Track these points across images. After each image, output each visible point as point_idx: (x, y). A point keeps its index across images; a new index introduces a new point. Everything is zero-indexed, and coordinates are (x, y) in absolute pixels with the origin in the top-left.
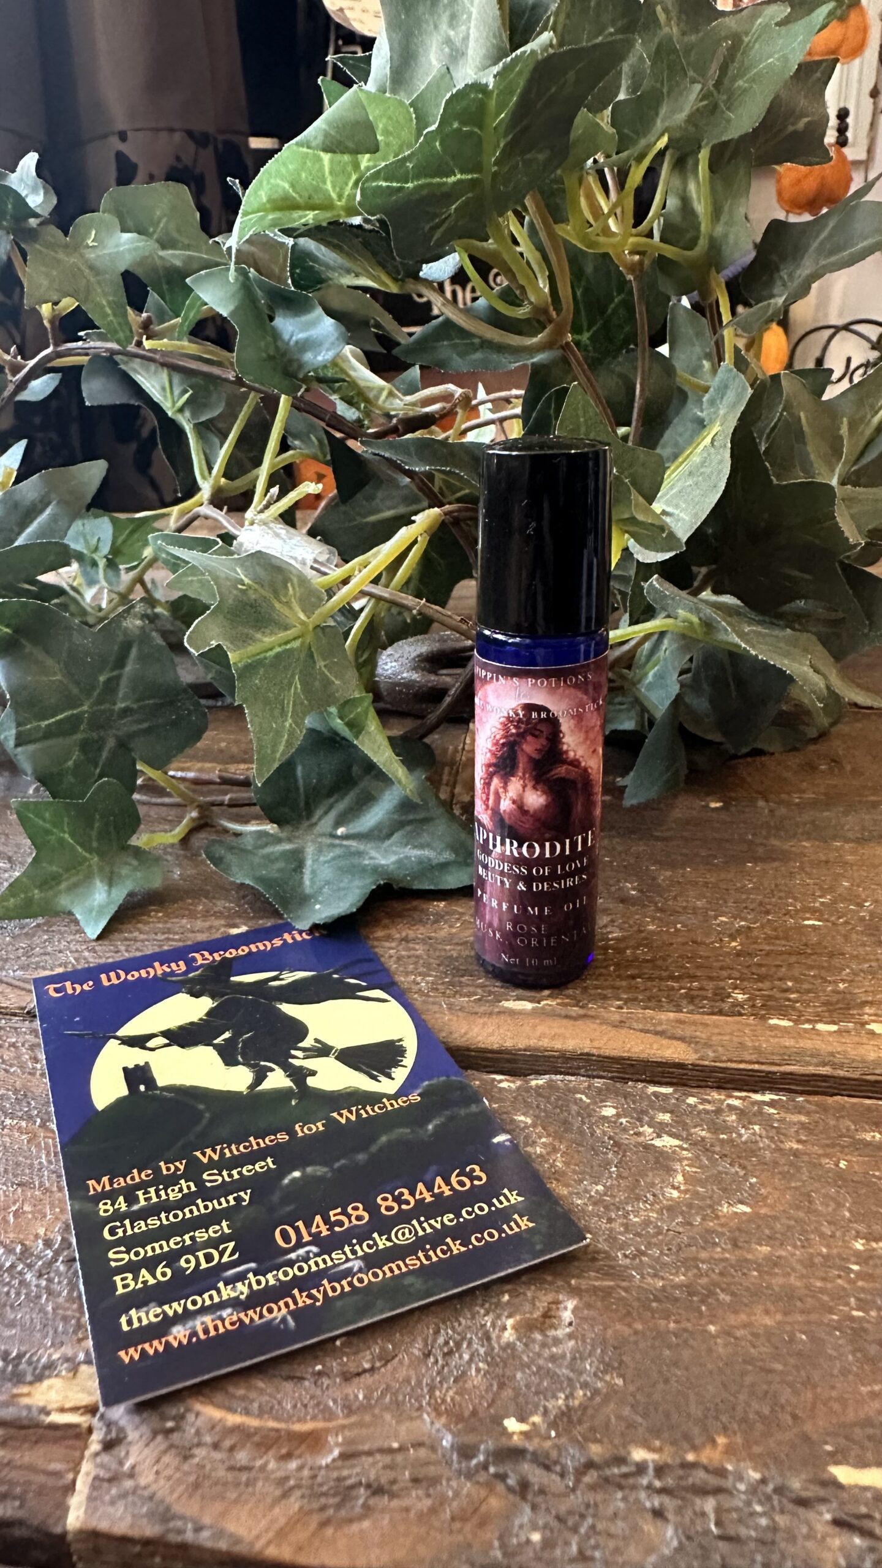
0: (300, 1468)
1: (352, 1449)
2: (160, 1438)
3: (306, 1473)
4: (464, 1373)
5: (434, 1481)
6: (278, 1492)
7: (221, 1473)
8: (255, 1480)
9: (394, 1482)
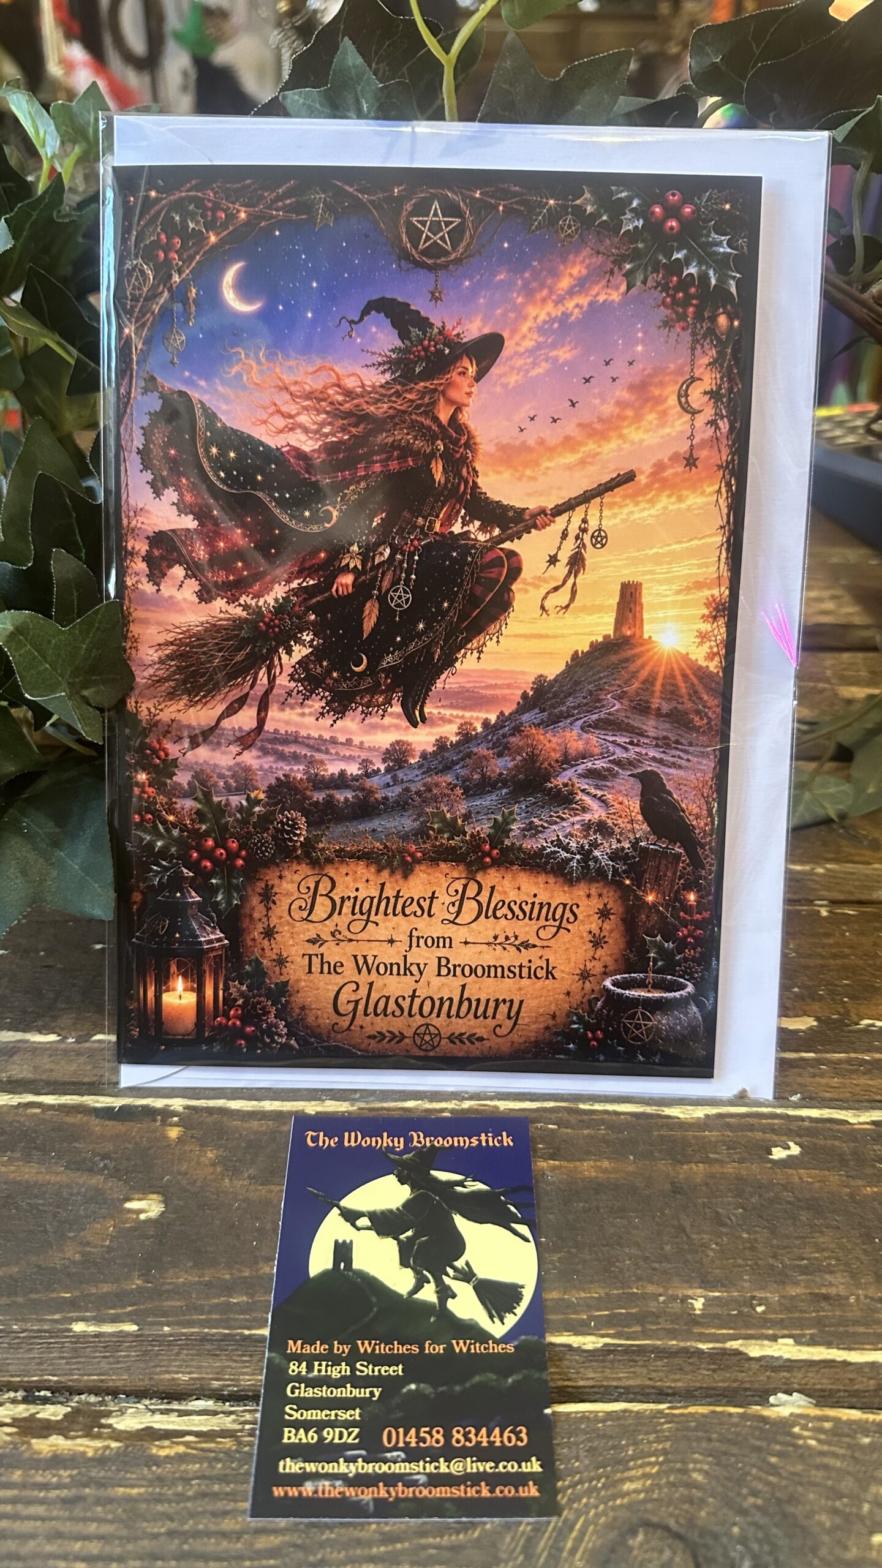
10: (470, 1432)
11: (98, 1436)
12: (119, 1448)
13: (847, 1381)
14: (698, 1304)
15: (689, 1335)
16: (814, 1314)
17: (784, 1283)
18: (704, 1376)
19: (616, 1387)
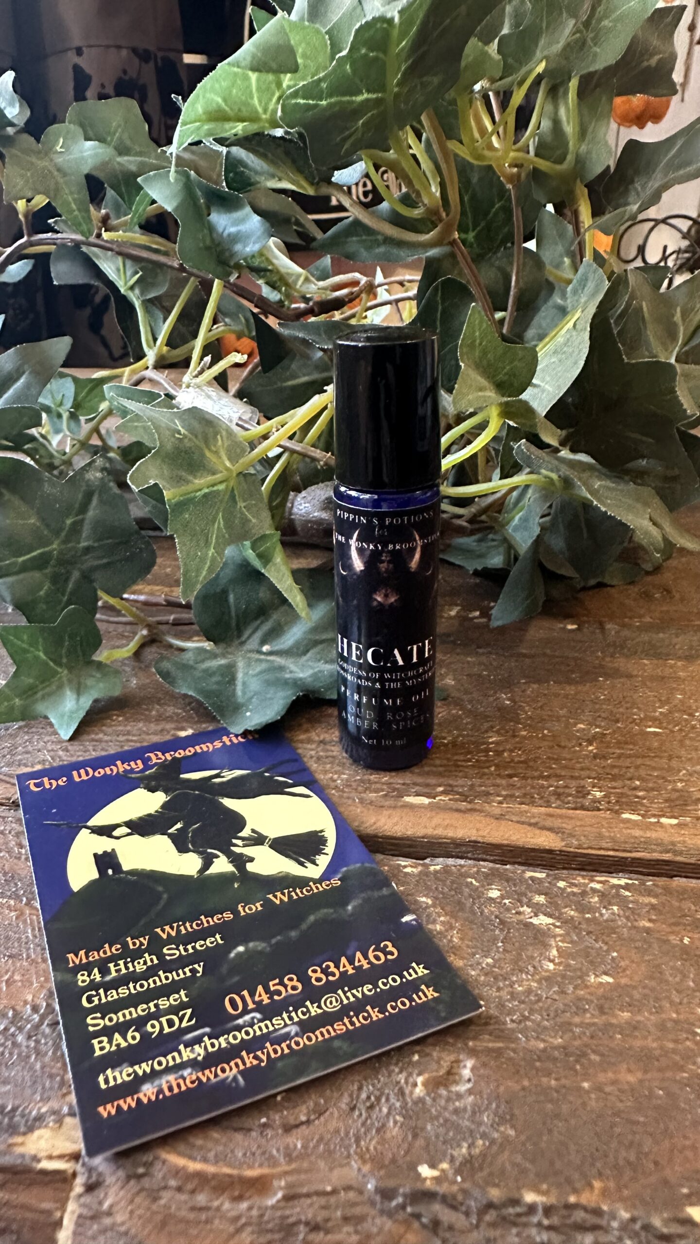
0: (250, 1208)
1: (292, 1192)
2: (132, 1182)
3: (255, 1213)
4: (384, 1125)
5: (360, 1219)
6: (232, 1229)
7: (183, 1213)
8: (214, 1217)
9: (327, 1220)
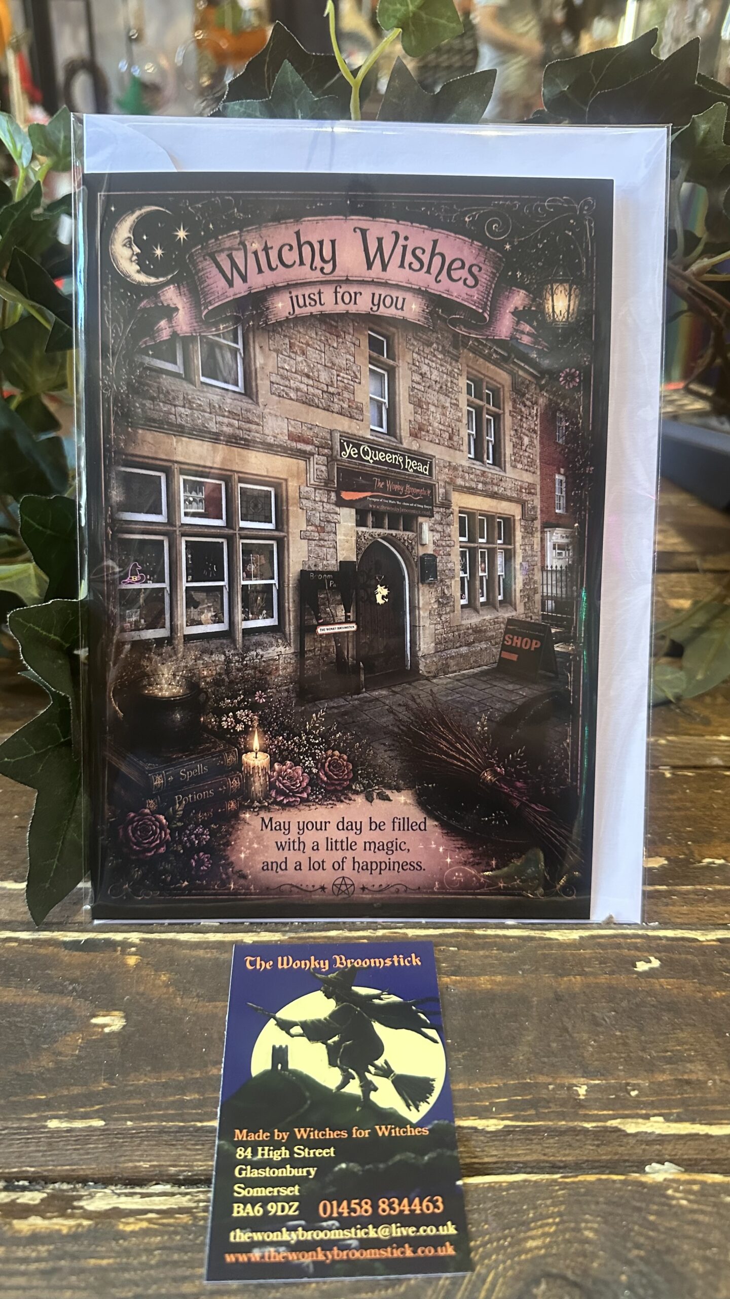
10: (393, 1203)
11: (72, 1216)
12: (90, 1226)
13: (709, 1152)
14: (582, 1091)
15: (576, 1117)
16: (679, 1096)
17: (652, 1071)
18: (588, 1151)
19: (516, 1163)
